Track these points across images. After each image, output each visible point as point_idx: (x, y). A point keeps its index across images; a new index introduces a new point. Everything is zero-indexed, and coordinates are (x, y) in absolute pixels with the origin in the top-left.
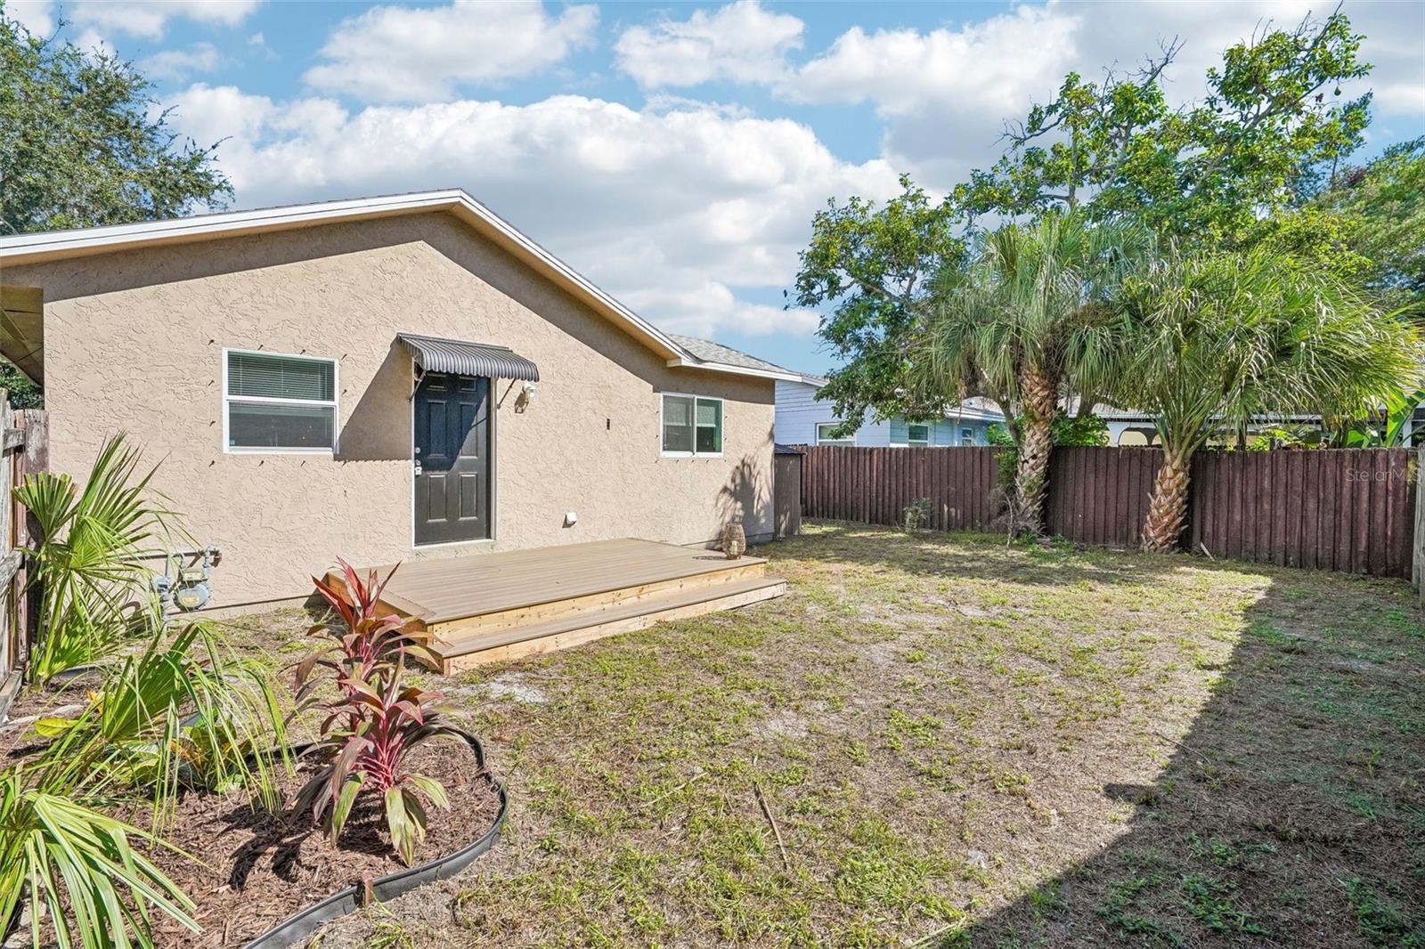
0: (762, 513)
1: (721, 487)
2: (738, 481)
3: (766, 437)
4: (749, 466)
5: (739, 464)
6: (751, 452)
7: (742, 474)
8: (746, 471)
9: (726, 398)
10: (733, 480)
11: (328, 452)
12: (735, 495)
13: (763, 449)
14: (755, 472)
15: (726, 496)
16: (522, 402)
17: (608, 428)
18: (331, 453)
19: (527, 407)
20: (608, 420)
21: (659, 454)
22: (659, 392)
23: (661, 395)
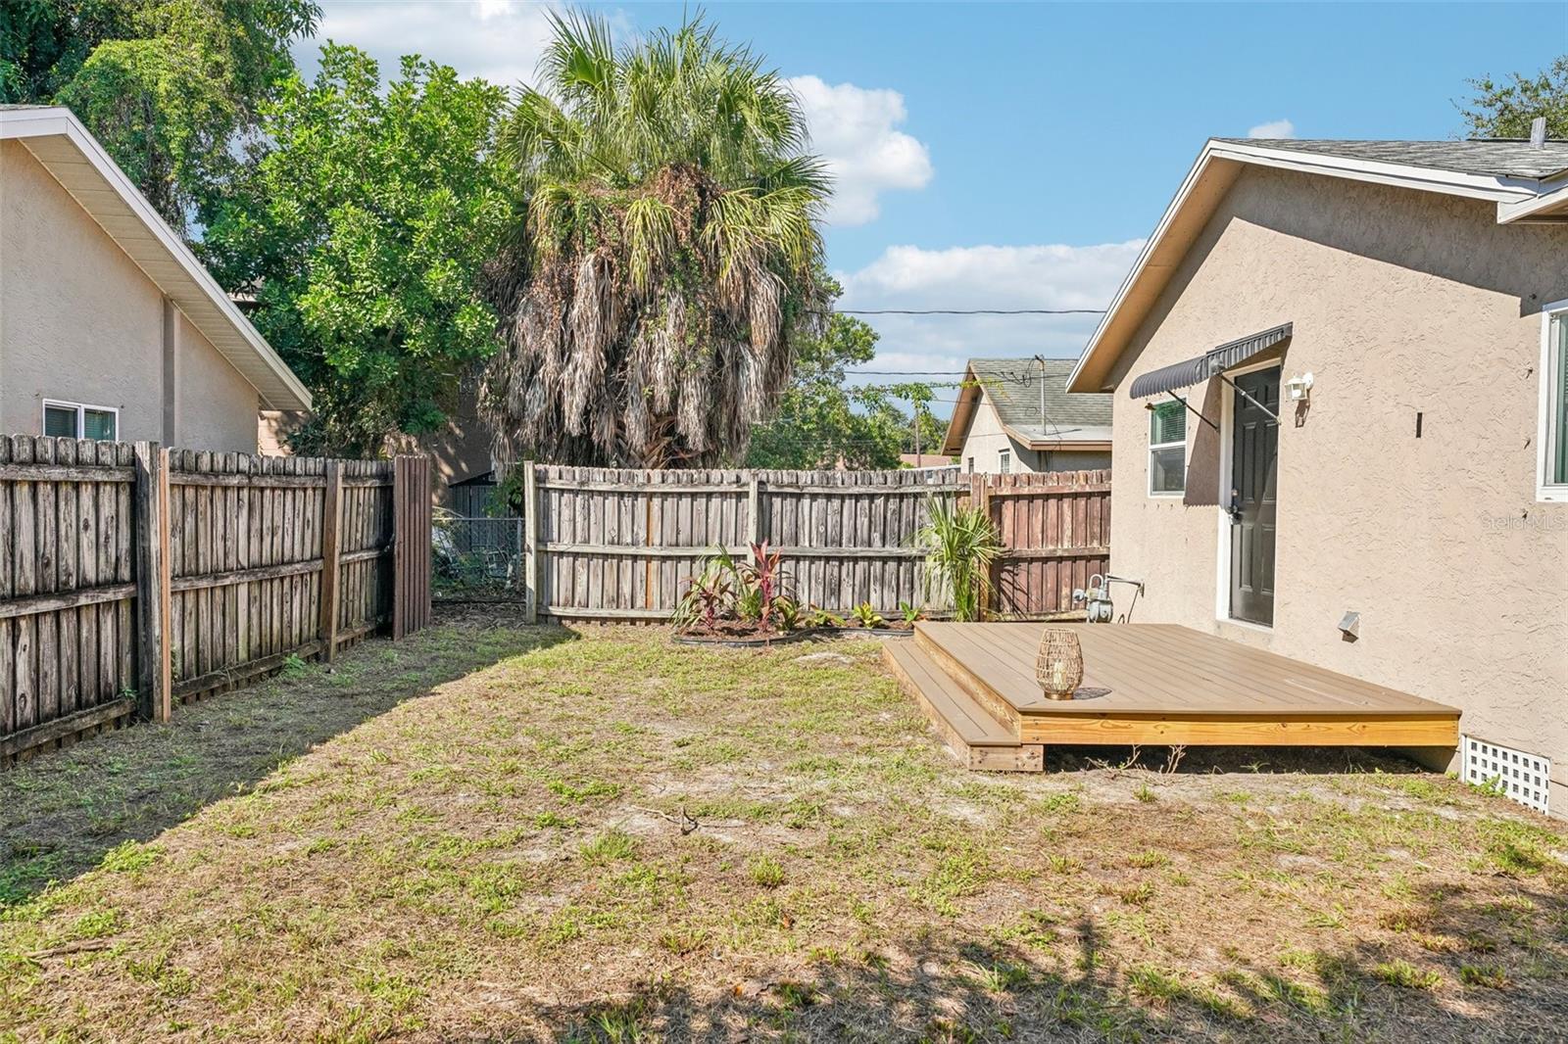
11: (1180, 496)
16: (1303, 407)
17: (1419, 435)
18: (1183, 497)
19: (1309, 414)
20: (1420, 415)
21: (1540, 498)
22: (1541, 310)
23: (1545, 316)
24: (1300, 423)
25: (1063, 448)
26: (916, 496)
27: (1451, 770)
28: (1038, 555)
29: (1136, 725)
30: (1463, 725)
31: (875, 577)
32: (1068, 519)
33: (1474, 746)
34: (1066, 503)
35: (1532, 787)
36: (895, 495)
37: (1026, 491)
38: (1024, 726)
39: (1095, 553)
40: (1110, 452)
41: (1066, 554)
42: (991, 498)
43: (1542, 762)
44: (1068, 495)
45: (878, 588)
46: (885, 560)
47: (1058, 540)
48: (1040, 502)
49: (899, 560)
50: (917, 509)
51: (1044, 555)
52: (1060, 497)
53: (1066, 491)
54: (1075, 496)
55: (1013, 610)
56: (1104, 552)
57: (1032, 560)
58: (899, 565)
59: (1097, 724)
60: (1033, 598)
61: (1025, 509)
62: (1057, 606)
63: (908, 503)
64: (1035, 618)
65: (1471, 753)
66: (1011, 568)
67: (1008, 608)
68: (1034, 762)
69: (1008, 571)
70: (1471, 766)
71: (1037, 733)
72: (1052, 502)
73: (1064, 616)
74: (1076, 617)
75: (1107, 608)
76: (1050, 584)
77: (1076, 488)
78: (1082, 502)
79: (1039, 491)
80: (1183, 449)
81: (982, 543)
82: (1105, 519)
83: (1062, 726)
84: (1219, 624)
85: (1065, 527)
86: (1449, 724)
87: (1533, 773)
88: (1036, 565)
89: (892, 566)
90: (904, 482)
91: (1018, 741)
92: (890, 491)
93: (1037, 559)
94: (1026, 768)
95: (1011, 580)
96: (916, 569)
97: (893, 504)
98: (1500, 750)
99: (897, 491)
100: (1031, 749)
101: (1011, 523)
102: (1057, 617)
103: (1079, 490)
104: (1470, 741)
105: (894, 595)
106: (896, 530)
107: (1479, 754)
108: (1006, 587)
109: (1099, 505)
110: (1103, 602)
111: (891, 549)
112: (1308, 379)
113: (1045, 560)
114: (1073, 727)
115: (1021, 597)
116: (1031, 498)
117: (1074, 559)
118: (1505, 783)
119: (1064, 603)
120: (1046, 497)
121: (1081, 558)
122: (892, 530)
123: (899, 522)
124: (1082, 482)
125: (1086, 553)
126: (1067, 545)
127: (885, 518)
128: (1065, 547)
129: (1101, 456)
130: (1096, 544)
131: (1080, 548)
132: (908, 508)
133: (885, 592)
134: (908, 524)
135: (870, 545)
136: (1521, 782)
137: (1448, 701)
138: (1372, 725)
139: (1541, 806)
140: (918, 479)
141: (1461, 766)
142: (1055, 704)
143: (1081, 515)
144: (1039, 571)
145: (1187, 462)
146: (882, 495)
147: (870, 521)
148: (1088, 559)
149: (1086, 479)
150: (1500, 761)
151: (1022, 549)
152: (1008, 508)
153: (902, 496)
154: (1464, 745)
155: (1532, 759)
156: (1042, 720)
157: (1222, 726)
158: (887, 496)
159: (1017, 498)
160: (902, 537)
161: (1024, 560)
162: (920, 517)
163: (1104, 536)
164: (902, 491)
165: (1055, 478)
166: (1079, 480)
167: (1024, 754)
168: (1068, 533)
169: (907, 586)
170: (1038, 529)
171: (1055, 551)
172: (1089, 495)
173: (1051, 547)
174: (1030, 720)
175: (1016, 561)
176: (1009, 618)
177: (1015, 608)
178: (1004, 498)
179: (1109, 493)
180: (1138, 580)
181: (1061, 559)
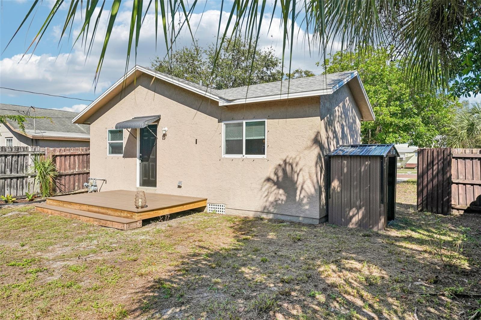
0: (305, 201)
1: (265, 177)
2: (280, 174)
3: (310, 143)
4: (291, 165)
5: (282, 163)
6: (293, 154)
7: (284, 171)
8: (288, 168)
9: (269, 118)
10: (276, 174)
11: (122, 155)
12: (278, 184)
13: (306, 152)
14: (297, 169)
15: (268, 185)
16: (164, 135)
17: (196, 143)
18: (122, 156)
19: (166, 137)
20: (196, 140)
21: (223, 157)
22: (222, 122)
23: (223, 123)
24: (164, 139)
25: (44, 138)
26: (24, 155)
27: (205, 211)
28: (68, 174)
29: (159, 211)
30: (207, 201)
31: (7, 185)
32: (77, 162)
33: (210, 205)
34: (76, 157)
35: (222, 210)
36: (16, 155)
37: (64, 153)
38: (138, 216)
39: (85, 172)
40: (89, 142)
41: (77, 173)
42: (53, 156)
43: (224, 205)
44: (77, 155)
45: (9, 189)
46: (11, 178)
47: (74, 168)
48: (68, 157)
49: (17, 178)
50: (25, 160)
51: (70, 173)
52: (74, 155)
53: (76, 154)
54: (79, 155)
55: (60, 191)
56: (88, 171)
57: (66, 175)
58: (17, 180)
59: (152, 213)
60: (67, 187)
61: (63, 159)
62: (74, 189)
63: (21, 158)
64: (67, 193)
65: (209, 206)
66: (59, 178)
67: (59, 191)
68: (140, 225)
69: (58, 179)
70: (209, 209)
71: (140, 217)
72: (72, 157)
73: (77, 192)
74: (80, 191)
75: (96, 188)
76: (72, 182)
77: (79, 153)
78: (81, 157)
79: (68, 154)
80: (122, 143)
81: (51, 171)
82: (88, 162)
83: (145, 215)
84: (138, 188)
85: (76, 164)
86: (205, 201)
87: (222, 207)
88: (67, 177)
89: (15, 180)
90: (19, 150)
91: (136, 220)
92: (14, 154)
93: (68, 175)
94: (138, 227)
95: (59, 182)
96: (24, 181)
97: (15, 158)
98: (215, 205)
99: (17, 154)
100: (139, 222)
101: (59, 163)
102: (74, 192)
103: (80, 153)
104: (209, 204)
105: (15, 191)
106: (16, 167)
107: (211, 206)
108: (58, 184)
109: (86, 158)
110: (95, 186)
111: (14, 174)
112: (166, 129)
113: (70, 175)
114: (148, 214)
115: (63, 187)
116: (66, 156)
117: (79, 174)
118: (216, 211)
119: (76, 188)
120: (70, 155)
121: (81, 174)
122: (15, 168)
123: (17, 165)
124: (81, 151)
125: (83, 172)
126: (77, 170)
127: (12, 163)
128: (76, 171)
129: (86, 143)
130: (85, 169)
131: (81, 171)
132: (21, 160)
133: (12, 190)
134: (21, 165)
135: (5, 173)
136: (219, 210)
137: (205, 197)
138: (196, 204)
139: (223, 213)
140: (25, 149)
141: (208, 210)
142: (140, 210)
143: (81, 161)
144: (68, 178)
145: (124, 146)
146: (10, 155)
147: (5, 165)
148: (83, 174)
149: (82, 150)
150: (215, 207)
151: (63, 172)
152: (58, 159)
153: (18, 156)
154: (208, 205)
155: (221, 205)
156: (142, 214)
157: (174, 209)
158: (13, 156)
159: (61, 156)
160: (19, 169)
161: (63, 175)
162: (26, 163)
163: (88, 167)
164: (19, 153)
165: (73, 150)
166: (80, 150)
167: (138, 223)
168: (77, 166)
169: (21, 187)
170: (68, 166)
171: (73, 172)
172: (83, 155)
173: (72, 171)
174: (139, 214)
175: (61, 176)
176: (59, 194)
177: (61, 191)
178: (57, 156)
179: (89, 154)
180: (104, 179)
181: (75, 174)
